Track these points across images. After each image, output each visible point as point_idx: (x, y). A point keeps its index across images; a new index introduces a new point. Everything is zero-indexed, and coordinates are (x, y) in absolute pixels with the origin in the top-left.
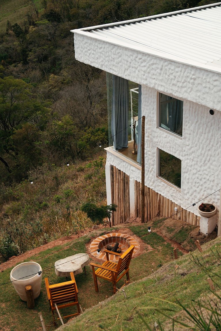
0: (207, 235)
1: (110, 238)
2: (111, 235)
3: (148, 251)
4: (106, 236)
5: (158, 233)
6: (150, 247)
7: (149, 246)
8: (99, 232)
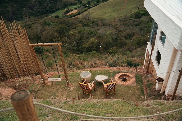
0: (157, 90)
1: (126, 75)
2: (127, 74)
3: (133, 85)
4: (125, 73)
5: (143, 80)
6: (135, 85)
7: (136, 83)
8: (125, 71)
